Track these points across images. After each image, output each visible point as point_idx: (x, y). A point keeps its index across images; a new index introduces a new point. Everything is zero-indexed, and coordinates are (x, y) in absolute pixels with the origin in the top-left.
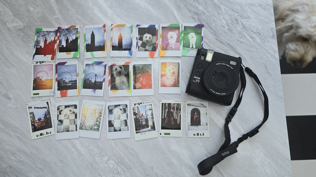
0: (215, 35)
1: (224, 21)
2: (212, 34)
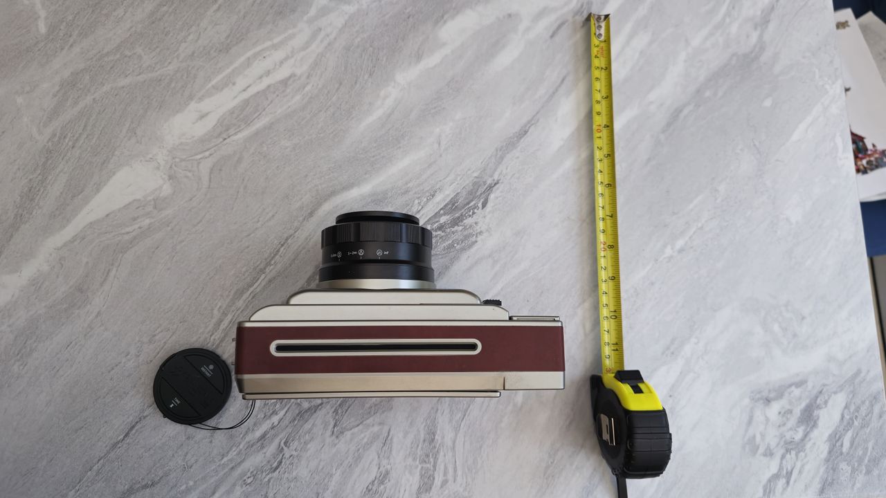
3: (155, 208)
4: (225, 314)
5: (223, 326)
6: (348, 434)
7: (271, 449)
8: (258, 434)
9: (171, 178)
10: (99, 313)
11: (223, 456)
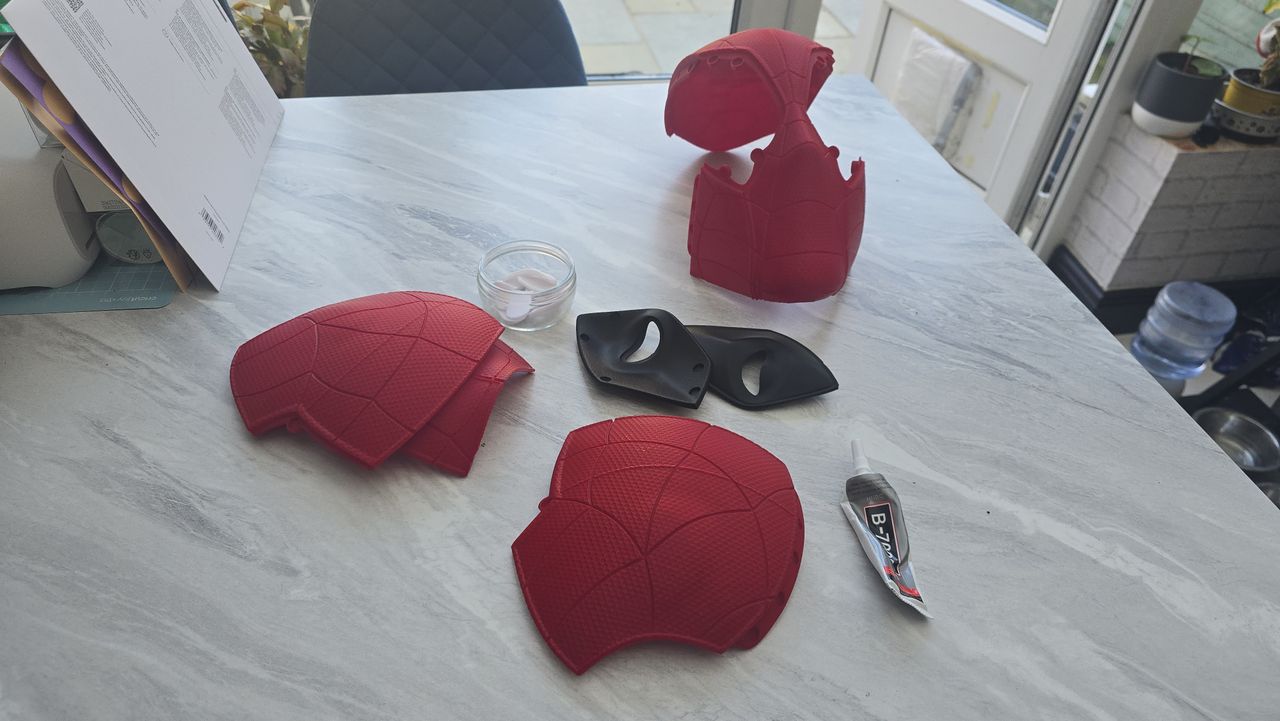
0: (932, 333)
1: (936, 303)
2: (919, 330)
3: (886, 423)
4: (952, 363)
5: (963, 363)
6: (995, 284)
7: (1036, 322)
8: (1032, 331)
9: (849, 417)
10: (1008, 445)
11: (1065, 348)
